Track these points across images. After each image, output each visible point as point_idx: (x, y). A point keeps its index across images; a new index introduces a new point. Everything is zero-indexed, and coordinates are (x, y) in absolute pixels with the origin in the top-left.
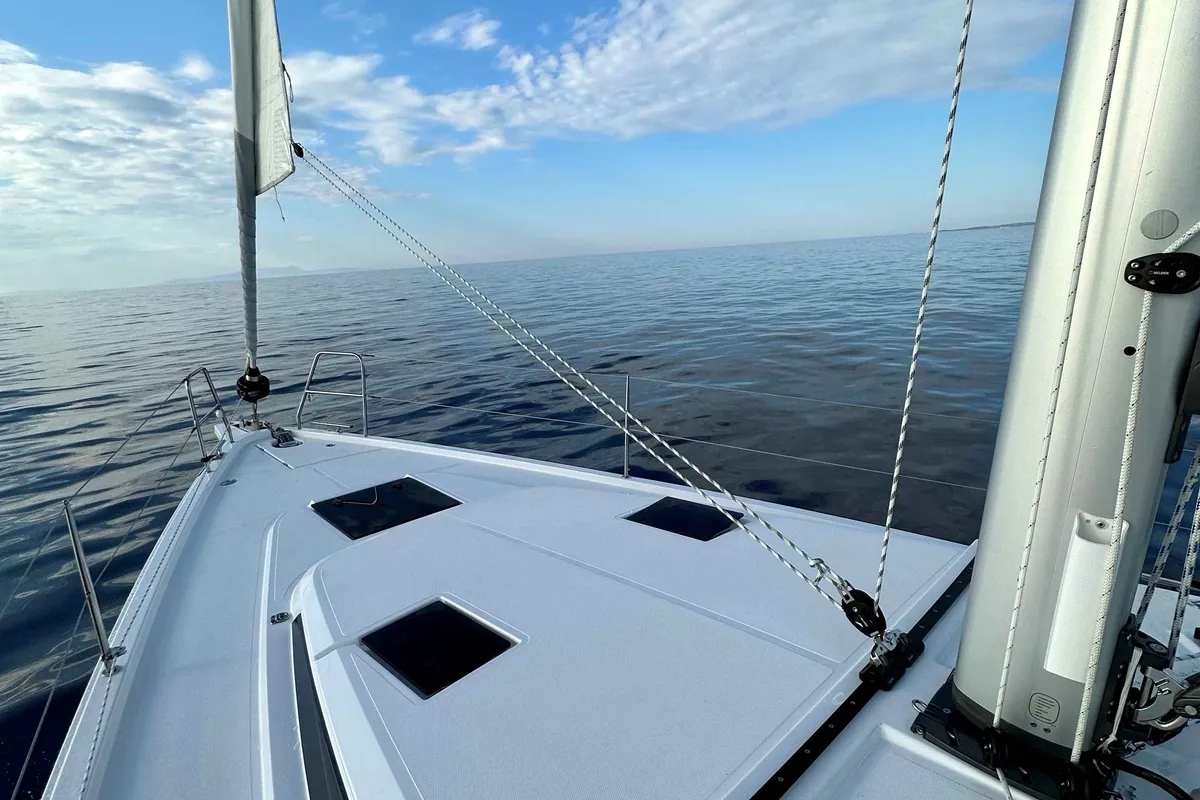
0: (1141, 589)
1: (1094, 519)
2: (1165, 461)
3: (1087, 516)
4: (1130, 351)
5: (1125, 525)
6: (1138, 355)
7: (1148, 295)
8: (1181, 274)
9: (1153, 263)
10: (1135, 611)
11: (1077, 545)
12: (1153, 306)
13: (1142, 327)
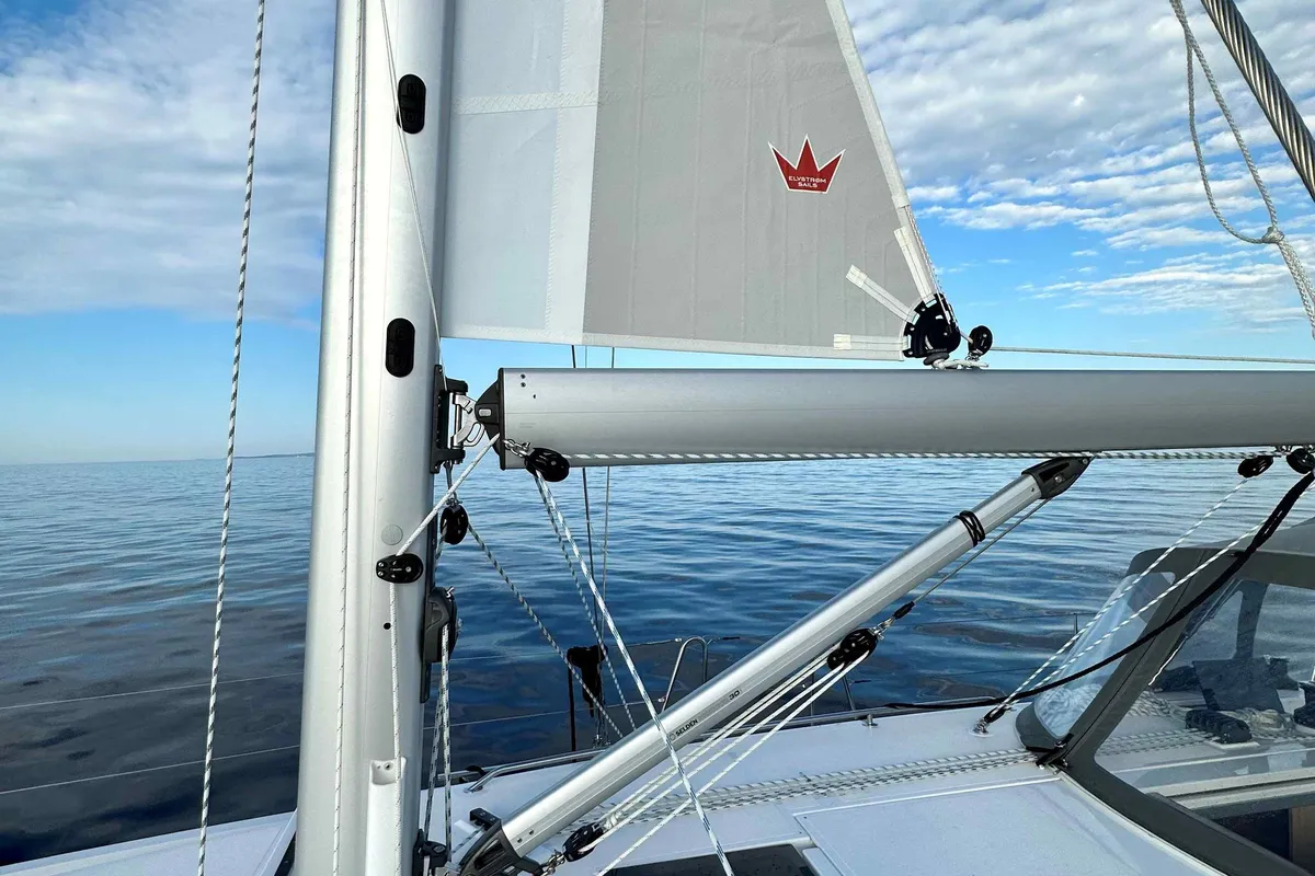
0: (424, 794)
1: (382, 764)
2: (421, 702)
3: (378, 763)
4: (387, 626)
5: (403, 761)
6: (392, 629)
7: (392, 584)
8: (409, 570)
9: (391, 563)
10: (422, 826)
11: (374, 790)
12: (396, 590)
13: (392, 607)
